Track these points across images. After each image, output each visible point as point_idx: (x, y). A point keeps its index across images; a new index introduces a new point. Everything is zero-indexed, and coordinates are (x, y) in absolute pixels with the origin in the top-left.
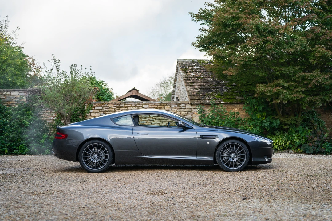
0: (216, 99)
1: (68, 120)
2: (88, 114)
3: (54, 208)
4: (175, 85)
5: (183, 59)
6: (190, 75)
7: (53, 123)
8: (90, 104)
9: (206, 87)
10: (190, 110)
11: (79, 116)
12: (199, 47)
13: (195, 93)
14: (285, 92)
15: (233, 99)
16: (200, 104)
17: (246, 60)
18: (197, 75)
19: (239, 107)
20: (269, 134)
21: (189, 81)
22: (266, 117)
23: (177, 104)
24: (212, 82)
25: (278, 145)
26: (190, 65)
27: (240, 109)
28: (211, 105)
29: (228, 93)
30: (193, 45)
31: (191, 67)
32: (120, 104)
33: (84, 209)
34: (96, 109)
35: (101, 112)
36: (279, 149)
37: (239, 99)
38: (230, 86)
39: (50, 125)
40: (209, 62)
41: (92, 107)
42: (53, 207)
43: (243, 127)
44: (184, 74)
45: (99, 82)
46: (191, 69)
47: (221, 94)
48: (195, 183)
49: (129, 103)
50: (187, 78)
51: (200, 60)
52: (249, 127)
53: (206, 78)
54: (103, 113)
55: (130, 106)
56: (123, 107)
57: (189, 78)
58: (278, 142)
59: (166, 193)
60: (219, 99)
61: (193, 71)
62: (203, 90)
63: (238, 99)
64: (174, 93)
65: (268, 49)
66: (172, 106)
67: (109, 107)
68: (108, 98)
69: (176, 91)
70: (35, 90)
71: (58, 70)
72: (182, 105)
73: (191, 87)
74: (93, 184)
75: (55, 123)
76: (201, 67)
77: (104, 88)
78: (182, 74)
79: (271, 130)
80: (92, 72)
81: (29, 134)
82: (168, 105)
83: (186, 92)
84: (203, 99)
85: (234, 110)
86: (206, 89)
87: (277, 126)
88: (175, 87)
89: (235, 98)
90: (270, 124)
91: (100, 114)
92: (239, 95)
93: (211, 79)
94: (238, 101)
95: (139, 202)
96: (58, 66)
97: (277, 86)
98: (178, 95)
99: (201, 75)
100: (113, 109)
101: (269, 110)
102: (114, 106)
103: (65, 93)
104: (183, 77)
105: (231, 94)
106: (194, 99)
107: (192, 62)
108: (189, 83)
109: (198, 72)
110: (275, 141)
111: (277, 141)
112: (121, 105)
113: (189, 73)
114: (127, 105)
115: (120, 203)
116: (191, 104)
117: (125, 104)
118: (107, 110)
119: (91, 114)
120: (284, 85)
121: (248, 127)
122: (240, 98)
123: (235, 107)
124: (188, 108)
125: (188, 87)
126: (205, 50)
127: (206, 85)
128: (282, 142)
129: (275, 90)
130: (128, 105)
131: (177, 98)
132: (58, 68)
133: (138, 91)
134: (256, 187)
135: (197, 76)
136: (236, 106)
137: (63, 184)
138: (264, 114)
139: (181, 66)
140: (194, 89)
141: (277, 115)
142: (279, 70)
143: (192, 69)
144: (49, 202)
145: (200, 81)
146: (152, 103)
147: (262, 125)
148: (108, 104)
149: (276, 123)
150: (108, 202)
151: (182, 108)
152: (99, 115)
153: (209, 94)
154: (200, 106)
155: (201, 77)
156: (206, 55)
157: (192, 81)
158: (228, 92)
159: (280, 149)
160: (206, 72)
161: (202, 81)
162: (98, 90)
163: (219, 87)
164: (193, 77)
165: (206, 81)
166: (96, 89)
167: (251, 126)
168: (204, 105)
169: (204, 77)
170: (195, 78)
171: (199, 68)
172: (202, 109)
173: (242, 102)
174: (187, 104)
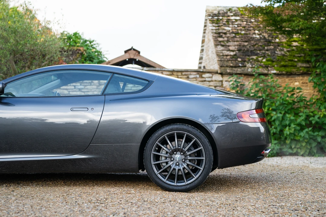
0: (263, 67)
4: (203, 48)
5: (215, 7)
6: (224, 29)
9: (247, 49)
10: (220, 84)
13: (228, 57)
15: (292, 67)
16: (236, 74)
19: (302, 80)
21: (221, 39)
23: (198, 74)
24: (259, 40)
26: (224, 14)
27: (304, 83)
28: (253, 75)
29: (285, 58)
31: (226, 18)
37: (303, 67)
38: (288, 47)
43: (308, 112)
45: (88, 41)
46: (225, 20)
47: (272, 58)
50: (219, 34)
51: (241, 8)
52: (320, 113)
53: (250, 34)
57: (221, 34)
60: (267, 67)
62: (243, 52)
63: (301, 67)
64: (201, 61)
66: (191, 77)
69: (204, 57)
72: (207, 75)
73: (224, 48)
76: (243, 17)
77: (94, 50)
78: (211, 28)
82: (184, 75)
83: (216, 56)
84: (242, 67)
85: (293, 84)
86: (248, 50)
88: (203, 52)
89: (296, 66)
91: (75, 86)
92: (303, 61)
93: (258, 36)
94: (301, 70)
99: (241, 30)
104: (212, 33)
105: (289, 59)
106: (227, 66)
107: (229, 11)
108: (220, 42)
113: (223, 27)
116: (222, 74)
121: (316, 113)
122: (304, 65)
123: (295, 80)
124: (216, 81)
125: (219, 48)
127: (248, 45)
131: (204, 67)
133: (139, 52)
135: (234, 31)
136: (297, 78)
139: (210, 16)
140: (228, 51)
143: (228, 21)
145: (238, 39)
146: (158, 71)
151: (207, 79)
152: (73, 87)
153: (252, 59)
154: (235, 76)
155: (241, 34)
157: (226, 39)
158: (284, 55)
160: (249, 26)
161: (242, 40)
162: (82, 51)
163: (269, 48)
164: (228, 33)
165: (249, 39)
166: (80, 50)
167: (323, 111)
168: (243, 75)
169: (246, 33)
170: (232, 34)
171: (240, 20)
172: (239, 82)
173: (307, 72)
174: (215, 74)
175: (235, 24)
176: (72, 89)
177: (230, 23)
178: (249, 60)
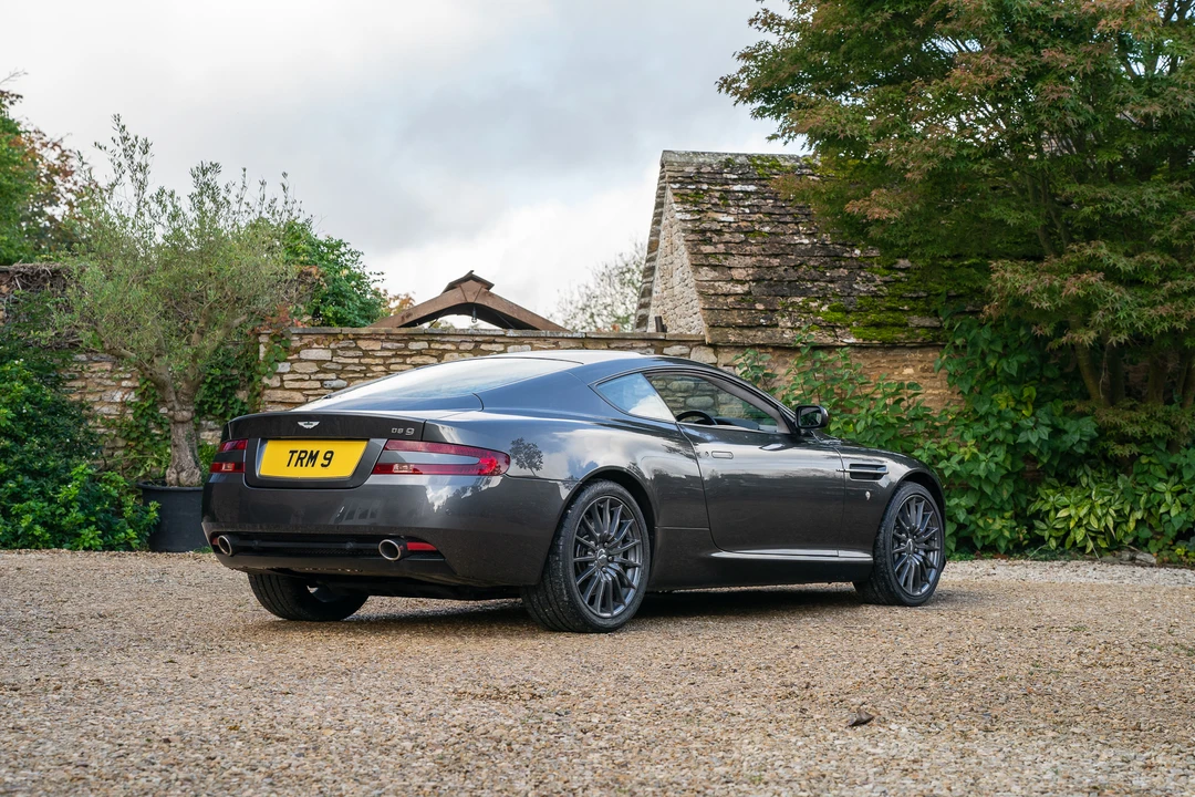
0: (822, 327)
1: (184, 403)
2: (270, 378)
3: (41, 741)
4: (652, 264)
5: (689, 154)
6: (715, 220)
7: (122, 415)
8: (278, 337)
9: (780, 276)
11: (236, 388)
12: (751, 99)
13: (731, 300)
14: (1116, 295)
15: (896, 329)
16: (753, 346)
17: (948, 155)
18: (745, 224)
19: (921, 361)
20: (1049, 480)
21: (708, 249)
22: (1038, 404)
23: (652, 346)
24: (809, 253)
25: (1088, 530)
26: (715, 177)
27: (926, 371)
28: (797, 349)
29: (878, 302)
30: (724, 90)
31: (718, 188)
32: (407, 342)
33: (165, 745)
34: (306, 361)
35: (325, 371)
36: (1091, 545)
37: (923, 327)
38: (886, 272)
39: (109, 424)
40: (801, 167)
41: (287, 349)
42: (35, 737)
43: (935, 446)
44: (688, 217)
45: (325, 245)
46: (717, 194)
47: (844, 303)
48: (677, 663)
49: (449, 335)
50: (700, 236)
51: (759, 157)
52: (962, 450)
53: (785, 234)
54: (333, 376)
55: (451, 351)
56: (420, 353)
57: (709, 234)
58: (1089, 514)
59: (540, 697)
60: (833, 328)
61: (730, 206)
62: (769, 285)
63: (918, 327)
64: (647, 300)
65: (1047, 104)
67: (360, 353)
68: (363, 313)
69: (655, 289)
70: (44, 271)
71: (142, 186)
72: (676, 348)
73: (717, 274)
74: (245, 660)
75: (131, 418)
76: (765, 186)
77: (346, 272)
78: (679, 216)
79: (1055, 463)
80: (290, 200)
81: (10, 460)
83: (695, 296)
84: (767, 326)
85: (900, 373)
86: (781, 281)
87: (1085, 445)
88: (652, 275)
89: (906, 325)
90: (1050, 435)
91: (322, 381)
92: (923, 310)
93: (806, 241)
94: (918, 336)
95: (411, 725)
96: (143, 168)
97: (1080, 270)
98: (661, 307)
99: (761, 222)
100: (377, 361)
101: (1049, 374)
102: (383, 349)
103: (170, 286)
104: (684, 231)
105: (888, 304)
106: (728, 326)
107: (727, 167)
108: (707, 255)
109: (747, 211)
110: (1073, 512)
111: (1083, 512)
112: (414, 346)
113: (711, 214)
114: (437, 346)
115: (331, 727)
116: (714, 346)
117: (429, 342)
118: (354, 364)
119: (282, 381)
120: (1115, 265)
121: (955, 449)
122: (927, 322)
123: (905, 361)
125: (703, 273)
126: (777, 113)
127: (780, 266)
128: (1105, 515)
129: (1073, 288)
130: (443, 343)
131: (659, 320)
132: (140, 176)
133: (490, 286)
134: (932, 683)
135: (742, 224)
136: (909, 355)
137: (118, 657)
138: (1030, 391)
139: (674, 183)
140: (728, 282)
141: (1086, 397)
142: (1094, 201)
143: (725, 196)
144: (23, 722)
145: (755, 249)
146: (545, 339)
147: (1014, 441)
148: (357, 337)
149: (1078, 432)
150: (279, 724)
152: (318, 385)
153: (793, 304)
154: (751, 353)
155: (760, 232)
156: (780, 133)
157: (721, 247)
158: (875, 295)
159: (1098, 549)
160: (783, 211)
161: (764, 250)
162: (317, 277)
163: (836, 273)
164: (725, 230)
165: (782, 249)
166: (310, 274)
167: (969, 444)
168: (771, 350)
169: (774, 230)
170: (737, 234)
171: (756, 193)
172: (761, 368)
173: (934, 341)
174: (696, 346)
175: (744, 207)
176: (316, 389)
177: (730, 202)
178: (785, 309)
